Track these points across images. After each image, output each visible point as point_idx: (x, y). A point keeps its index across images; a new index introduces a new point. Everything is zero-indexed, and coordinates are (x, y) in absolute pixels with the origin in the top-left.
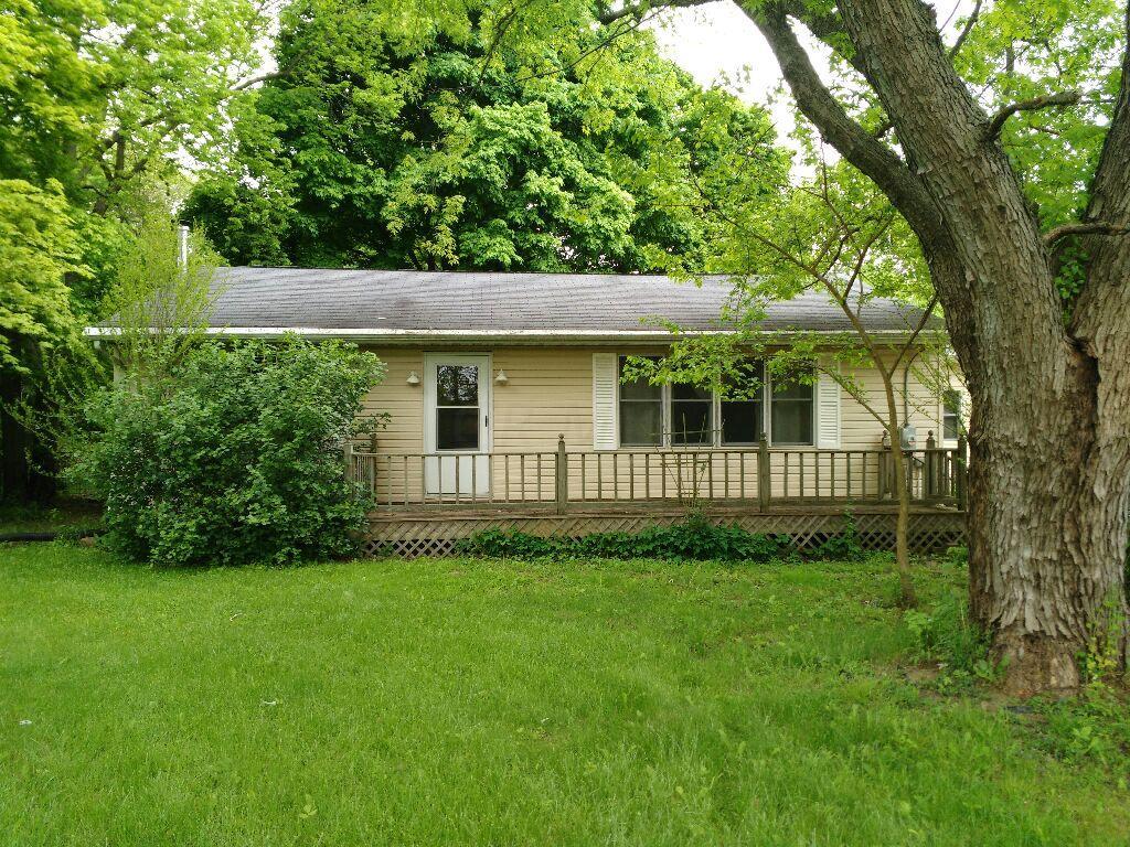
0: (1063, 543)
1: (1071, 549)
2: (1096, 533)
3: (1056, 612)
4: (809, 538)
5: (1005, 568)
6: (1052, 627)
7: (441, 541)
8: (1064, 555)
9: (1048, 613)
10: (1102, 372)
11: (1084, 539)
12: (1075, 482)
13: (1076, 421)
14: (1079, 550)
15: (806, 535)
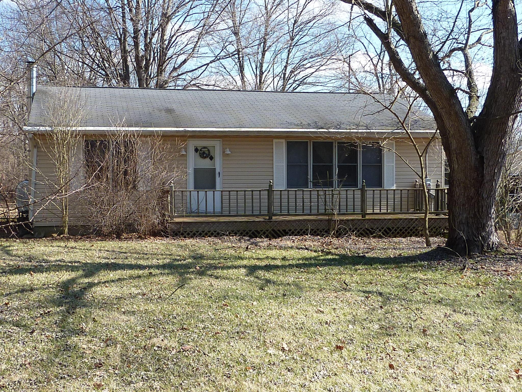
0: (475, 212)
1: (477, 213)
2: (484, 208)
3: (473, 233)
4: (383, 229)
5: (459, 220)
6: (472, 237)
7: (215, 232)
8: (475, 215)
9: (471, 233)
10: (485, 161)
11: (480, 210)
12: (478, 193)
13: (478, 175)
14: (479, 214)
15: (382, 228)
